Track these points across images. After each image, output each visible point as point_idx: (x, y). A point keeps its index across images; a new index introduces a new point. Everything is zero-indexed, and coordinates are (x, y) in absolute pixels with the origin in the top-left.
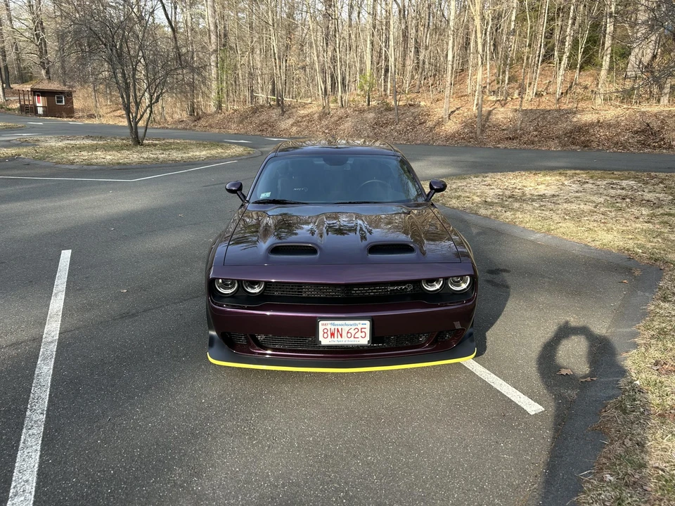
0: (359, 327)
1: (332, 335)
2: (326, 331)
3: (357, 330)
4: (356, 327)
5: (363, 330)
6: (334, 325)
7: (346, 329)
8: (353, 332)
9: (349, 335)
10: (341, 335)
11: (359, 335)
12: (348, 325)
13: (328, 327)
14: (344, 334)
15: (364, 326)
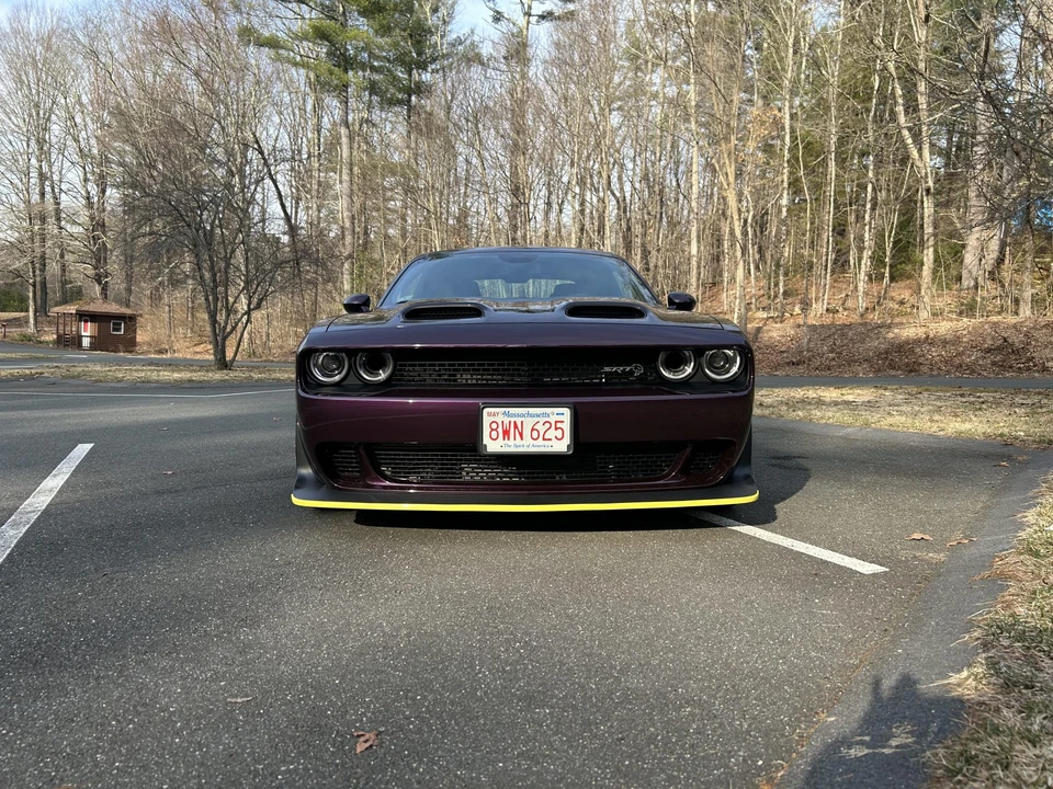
0: (552, 419)
1: (506, 433)
2: (494, 426)
3: (547, 425)
4: (547, 419)
5: (559, 425)
6: (508, 415)
7: (529, 423)
8: (542, 429)
9: (535, 434)
10: (521, 435)
11: (552, 434)
12: (532, 416)
13: (499, 419)
14: (526, 433)
15: (560, 418)
